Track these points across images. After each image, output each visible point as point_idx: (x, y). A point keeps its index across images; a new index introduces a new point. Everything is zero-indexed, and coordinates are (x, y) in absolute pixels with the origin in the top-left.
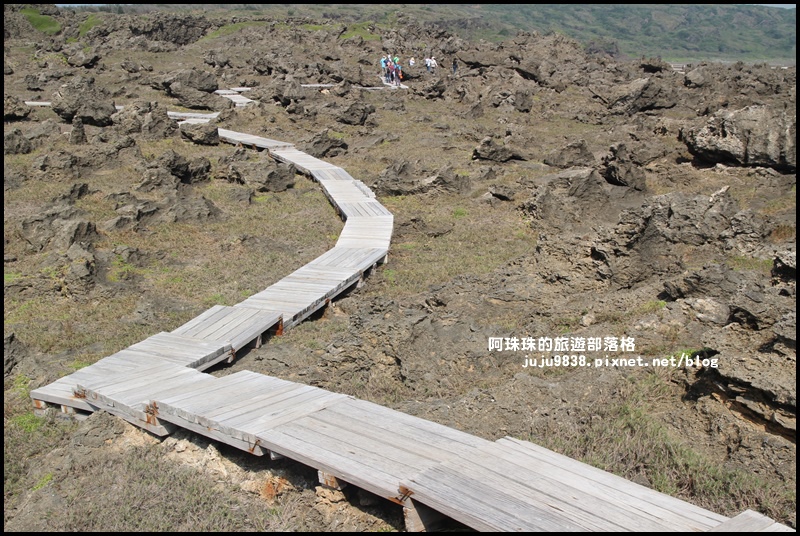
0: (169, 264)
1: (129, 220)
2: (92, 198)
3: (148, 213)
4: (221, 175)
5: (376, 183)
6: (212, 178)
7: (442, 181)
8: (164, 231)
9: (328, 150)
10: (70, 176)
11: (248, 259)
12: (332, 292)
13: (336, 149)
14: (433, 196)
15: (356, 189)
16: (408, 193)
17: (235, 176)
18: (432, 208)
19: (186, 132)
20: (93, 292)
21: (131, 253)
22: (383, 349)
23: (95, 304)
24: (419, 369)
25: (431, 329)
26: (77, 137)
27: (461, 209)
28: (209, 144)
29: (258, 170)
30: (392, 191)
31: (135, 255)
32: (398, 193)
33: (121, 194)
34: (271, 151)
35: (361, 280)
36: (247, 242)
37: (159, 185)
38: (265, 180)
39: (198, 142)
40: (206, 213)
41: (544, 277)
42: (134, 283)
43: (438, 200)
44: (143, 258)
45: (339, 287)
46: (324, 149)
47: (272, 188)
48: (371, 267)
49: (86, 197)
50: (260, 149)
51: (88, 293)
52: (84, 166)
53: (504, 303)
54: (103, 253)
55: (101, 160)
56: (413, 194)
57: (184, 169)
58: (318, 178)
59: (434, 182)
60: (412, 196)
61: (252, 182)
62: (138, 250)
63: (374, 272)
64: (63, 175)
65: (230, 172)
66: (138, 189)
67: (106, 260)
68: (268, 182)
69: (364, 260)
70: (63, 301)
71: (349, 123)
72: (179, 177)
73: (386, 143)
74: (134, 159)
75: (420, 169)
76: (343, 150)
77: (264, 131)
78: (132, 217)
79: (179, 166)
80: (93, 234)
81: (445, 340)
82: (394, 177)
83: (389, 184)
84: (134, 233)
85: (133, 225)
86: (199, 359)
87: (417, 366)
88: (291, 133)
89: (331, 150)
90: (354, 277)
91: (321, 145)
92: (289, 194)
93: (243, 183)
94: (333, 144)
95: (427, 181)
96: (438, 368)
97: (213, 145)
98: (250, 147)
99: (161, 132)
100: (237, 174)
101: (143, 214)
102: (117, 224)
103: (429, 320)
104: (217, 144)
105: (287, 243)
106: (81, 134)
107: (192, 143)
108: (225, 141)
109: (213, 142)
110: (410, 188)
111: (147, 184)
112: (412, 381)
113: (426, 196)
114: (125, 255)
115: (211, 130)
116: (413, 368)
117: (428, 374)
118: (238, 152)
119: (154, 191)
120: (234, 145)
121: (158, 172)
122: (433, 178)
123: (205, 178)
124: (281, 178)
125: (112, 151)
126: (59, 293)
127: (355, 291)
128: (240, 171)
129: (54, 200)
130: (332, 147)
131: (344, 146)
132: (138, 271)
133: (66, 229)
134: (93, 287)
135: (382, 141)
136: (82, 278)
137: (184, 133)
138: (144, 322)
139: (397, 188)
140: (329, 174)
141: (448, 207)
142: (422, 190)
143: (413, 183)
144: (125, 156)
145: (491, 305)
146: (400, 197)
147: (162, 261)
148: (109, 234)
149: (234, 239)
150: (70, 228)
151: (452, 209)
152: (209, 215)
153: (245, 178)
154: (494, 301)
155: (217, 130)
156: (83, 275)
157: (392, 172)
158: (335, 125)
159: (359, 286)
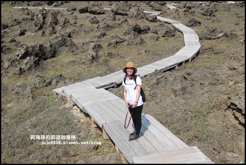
0: (120, 58)
1: (112, 44)
2: (106, 37)
3: (120, 42)
4: (152, 31)
5: (202, 35)
6: (149, 32)
7: (226, 35)
8: (123, 48)
9: (193, 24)
10: (105, 30)
11: (145, 57)
12: (163, 69)
13: (196, 24)
14: (222, 40)
15: (195, 37)
16: (213, 39)
17: (156, 32)
18: (220, 44)
19: (147, 18)
20: (93, 65)
21: (109, 54)
22: (148, 86)
23: (93, 68)
24: (156, 93)
25: (165, 80)
26: (113, 19)
27: (230, 45)
28: (154, 22)
29: (163, 30)
30: (208, 38)
31: (110, 54)
32: (210, 39)
33: (115, 36)
34: (173, 24)
35: (177, 66)
36: (147, 52)
37: (129, 34)
38: (164, 33)
39: (150, 21)
40: (139, 43)
41: (229, 68)
42: (107, 63)
43: (223, 42)
44: (113, 55)
45: (167, 68)
46: (192, 24)
47: (166, 36)
48: (183, 62)
49: (105, 37)
50: (169, 23)
51: (91, 65)
52: (111, 27)
53: (211, 76)
54: (101, 53)
55: (116, 26)
56: (215, 39)
57: (139, 29)
58: (183, 33)
59: (223, 35)
60: (214, 40)
61: (160, 34)
62: (111, 53)
63: (184, 64)
64: (102, 30)
65: (154, 30)
66: (122, 35)
67: (101, 55)
68: (165, 34)
69: (180, 60)
70: (84, 66)
71: (206, 15)
72: (137, 31)
73: (215, 22)
74: (126, 26)
75: (220, 31)
76: (199, 24)
77: (174, 18)
78: (113, 43)
79: (137, 28)
80: (100, 47)
81: (169, 85)
82: (209, 33)
83: (207, 36)
84: (113, 48)
85: (113, 45)
86: (103, 85)
87: (156, 92)
88: (183, 18)
89: (195, 24)
90: (174, 65)
91: (191, 22)
92: (173, 38)
93: (158, 34)
94: (195, 22)
95: (221, 35)
96: (162, 93)
97: (155, 22)
98: (166, 23)
99: (139, 18)
100: (156, 31)
101: (118, 42)
102: (108, 45)
103: (165, 78)
104: (156, 22)
105: (161, 53)
106: (114, 18)
107: (148, 21)
108: (159, 21)
109: (155, 21)
110: (214, 37)
111: (125, 33)
112: (153, 97)
113: (219, 40)
114: (107, 54)
115: (154, 17)
116: (154, 92)
117: (159, 95)
118: (161, 24)
119: (127, 36)
120: (162, 22)
121: (129, 30)
122: (223, 34)
123: (147, 32)
124: (170, 33)
125: (120, 23)
126: (84, 64)
127: (174, 69)
128: (157, 30)
129: (95, 37)
130: (195, 23)
131: (200, 23)
132: (110, 59)
133: (92, 46)
134: (93, 63)
135: (214, 21)
136: (90, 60)
137: (146, 18)
138: (101, 74)
139: (209, 37)
140: (188, 32)
141: (226, 44)
142: (218, 38)
143: (215, 36)
144: (124, 25)
145: (207, 76)
146: (210, 40)
147: (118, 57)
148: (105, 48)
149: (143, 51)
150: (93, 45)
151: (227, 45)
152: (140, 43)
153: (158, 32)
154: (208, 75)
155: (156, 17)
156: (90, 59)
157: (208, 32)
158: (200, 16)
159: (176, 68)
